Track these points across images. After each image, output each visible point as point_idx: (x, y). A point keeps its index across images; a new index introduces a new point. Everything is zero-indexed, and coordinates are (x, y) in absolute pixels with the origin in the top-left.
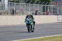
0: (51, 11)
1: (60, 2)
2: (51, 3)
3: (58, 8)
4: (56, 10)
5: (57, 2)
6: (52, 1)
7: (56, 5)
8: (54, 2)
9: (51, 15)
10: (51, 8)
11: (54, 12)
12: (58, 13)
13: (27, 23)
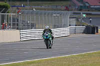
0: (9, 23)
1: (24, 8)
2: (10, 9)
3: (20, 19)
4: (18, 21)
5: (19, 8)
6: (11, 7)
7: (18, 12)
8: (15, 8)
9: (10, 29)
12: (21, 25)
13: (45, 38)
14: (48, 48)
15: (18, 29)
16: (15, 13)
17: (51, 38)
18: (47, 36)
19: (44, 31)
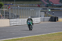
0: (3, 15)
1: (12, 5)
2: (3, 6)
3: (10, 12)
4: (8, 14)
5: (9, 5)
7: (8, 8)
8: (6, 6)
9: (3, 19)
10: (4, 11)
11: (6, 16)
13: (28, 24)
14: (30, 30)
15: (8, 18)
16: (7, 8)
17: (32, 24)
18: (29, 23)
19: (28, 20)
